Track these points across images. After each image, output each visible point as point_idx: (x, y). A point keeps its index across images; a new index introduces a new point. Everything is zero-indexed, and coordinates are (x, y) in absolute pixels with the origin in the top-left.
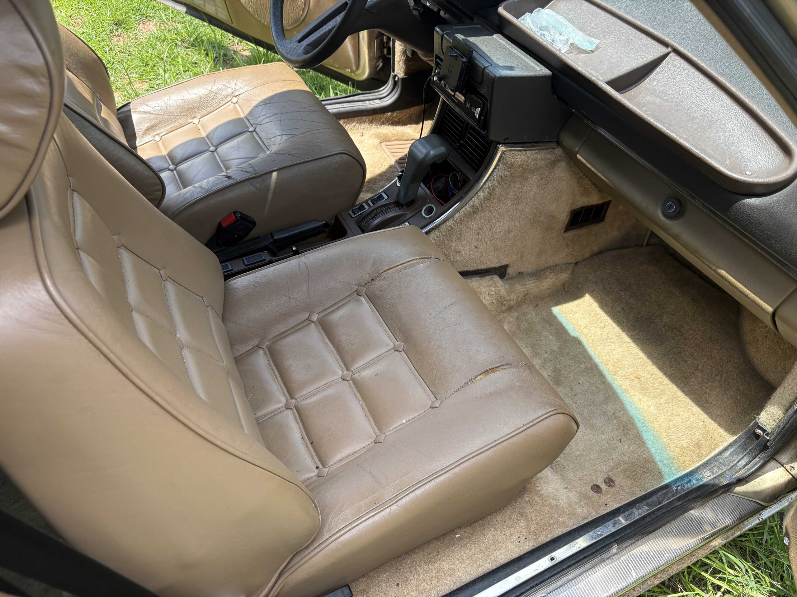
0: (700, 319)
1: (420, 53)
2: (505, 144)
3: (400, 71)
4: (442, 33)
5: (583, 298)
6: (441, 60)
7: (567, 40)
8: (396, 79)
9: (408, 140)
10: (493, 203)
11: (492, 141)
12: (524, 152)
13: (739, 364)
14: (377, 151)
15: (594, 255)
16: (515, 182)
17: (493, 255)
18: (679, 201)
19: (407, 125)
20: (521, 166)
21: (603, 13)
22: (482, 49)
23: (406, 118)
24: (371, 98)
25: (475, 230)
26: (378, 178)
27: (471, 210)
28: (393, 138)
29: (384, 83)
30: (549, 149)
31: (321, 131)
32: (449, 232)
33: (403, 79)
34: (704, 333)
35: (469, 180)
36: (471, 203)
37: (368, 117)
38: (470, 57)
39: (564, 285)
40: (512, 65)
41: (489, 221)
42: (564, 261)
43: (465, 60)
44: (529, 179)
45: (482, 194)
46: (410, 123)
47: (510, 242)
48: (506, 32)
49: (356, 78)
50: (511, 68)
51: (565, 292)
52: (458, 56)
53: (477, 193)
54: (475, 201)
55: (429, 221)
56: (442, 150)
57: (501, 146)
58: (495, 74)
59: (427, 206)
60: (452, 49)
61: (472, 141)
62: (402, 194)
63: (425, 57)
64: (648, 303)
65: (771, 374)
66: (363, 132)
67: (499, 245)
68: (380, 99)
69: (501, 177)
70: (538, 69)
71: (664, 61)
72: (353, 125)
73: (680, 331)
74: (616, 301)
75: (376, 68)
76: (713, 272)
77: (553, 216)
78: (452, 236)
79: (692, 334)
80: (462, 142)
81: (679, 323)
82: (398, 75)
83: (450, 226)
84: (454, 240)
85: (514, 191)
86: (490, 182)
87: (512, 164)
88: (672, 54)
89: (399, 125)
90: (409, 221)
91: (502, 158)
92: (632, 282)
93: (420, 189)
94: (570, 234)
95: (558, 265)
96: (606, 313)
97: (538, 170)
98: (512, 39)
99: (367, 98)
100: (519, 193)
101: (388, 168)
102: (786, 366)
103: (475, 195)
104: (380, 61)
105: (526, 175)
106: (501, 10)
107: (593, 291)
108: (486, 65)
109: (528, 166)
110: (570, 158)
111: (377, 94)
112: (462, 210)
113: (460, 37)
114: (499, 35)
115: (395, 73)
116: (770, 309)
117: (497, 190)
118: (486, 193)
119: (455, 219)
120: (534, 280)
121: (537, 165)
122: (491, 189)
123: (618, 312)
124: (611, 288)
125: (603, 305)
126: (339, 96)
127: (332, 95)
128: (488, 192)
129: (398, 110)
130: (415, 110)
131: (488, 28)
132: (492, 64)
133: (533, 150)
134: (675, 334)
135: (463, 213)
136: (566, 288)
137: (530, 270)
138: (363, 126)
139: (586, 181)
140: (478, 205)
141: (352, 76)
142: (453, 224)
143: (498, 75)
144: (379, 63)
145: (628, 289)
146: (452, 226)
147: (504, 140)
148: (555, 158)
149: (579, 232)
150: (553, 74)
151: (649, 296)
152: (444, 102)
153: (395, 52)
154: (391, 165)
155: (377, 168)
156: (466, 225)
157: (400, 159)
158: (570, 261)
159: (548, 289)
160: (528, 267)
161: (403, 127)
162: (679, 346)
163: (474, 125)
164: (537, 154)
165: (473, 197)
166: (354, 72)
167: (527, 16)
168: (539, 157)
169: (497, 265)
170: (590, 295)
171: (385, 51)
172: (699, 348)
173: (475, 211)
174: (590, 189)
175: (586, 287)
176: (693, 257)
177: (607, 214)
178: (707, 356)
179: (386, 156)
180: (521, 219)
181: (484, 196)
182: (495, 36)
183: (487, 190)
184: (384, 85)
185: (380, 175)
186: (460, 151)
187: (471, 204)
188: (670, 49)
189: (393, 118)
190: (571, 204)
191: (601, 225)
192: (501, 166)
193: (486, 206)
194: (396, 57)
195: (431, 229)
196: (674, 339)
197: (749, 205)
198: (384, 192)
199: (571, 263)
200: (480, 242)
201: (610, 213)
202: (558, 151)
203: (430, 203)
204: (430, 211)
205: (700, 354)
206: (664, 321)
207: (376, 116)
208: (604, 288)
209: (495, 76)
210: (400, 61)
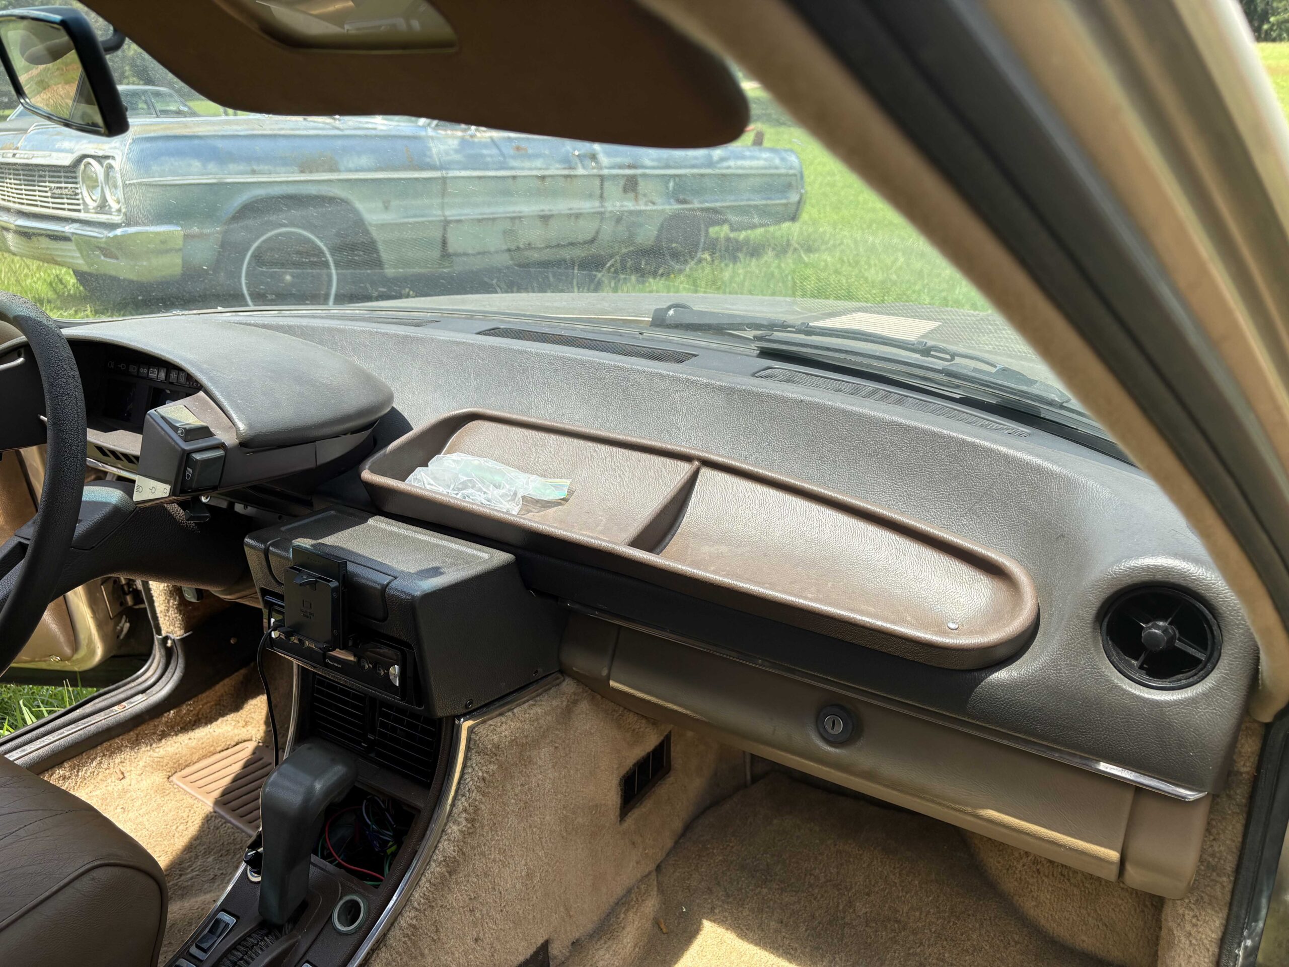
0: (917, 882)
1: (215, 590)
2: (469, 714)
3: (172, 628)
4: (262, 546)
5: (701, 933)
6: (280, 597)
7: (515, 494)
8: (169, 643)
9: (227, 749)
10: (483, 835)
11: (441, 719)
12: (510, 713)
13: (1026, 942)
14: (166, 798)
15: (680, 838)
16: (511, 777)
17: (514, 937)
18: (842, 707)
19: (216, 720)
20: (514, 743)
21: (552, 438)
22: (359, 552)
23: (211, 708)
24: (122, 696)
25: (463, 908)
26: (187, 856)
27: (444, 869)
28: (195, 758)
29: (144, 657)
30: (550, 689)
31: (22, 833)
32: (410, 939)
33: (183, 640)
34: (938, 907)
35: (419, 811)
36: (438, 856)
37: (126, 737)
38: (344, 576)
39: (656, 923)
40: (435, 565)
41: (485, 874)
42: (639, 876)
43: (334, 584)
44: (535, 760)
45: (455, 828)
46: (223, 714)
47: (539, 894)
48: (388, 508)
49: (76, 669)
50: (435, 572)
51: (666, 936)
52: (316, 581)
53: (443, 831)
54: (447, 847)
55: (357, 937)
56: (337, 771)
57: (464, 721)
58: (412, 592)
59: (341, 903)
60: (299, 570)
61: (394, 729)
62: (273, 900)
63: (230, 594)
64: (816, 891)
65: (1084, 938)
66: (123, 769)
67: (521, 912)
68: (143, 691)
69: (484, 779)
70: (486, 556)
71: (697, 484)
72: (95, 763)
73: (897, 921)
74: (761, 911)
75: (118, 637)
76: (969, 818)
77: (596, 806)
78: (420, 943)
79: (920, 918)
80: (370, 737)
81: (887, 905)
82: (171, 635)
83: (410, 925)
84: (426, 951)
85: (516, 795)
86: (463, 799)
87: (497, 747)
88: (705, 472)
89: (198, 727)
90: (307, 958)
91: (472, 742)
92: (769, 861)
93: (313, 870)
94: (630, 821)
95: (631, 889)
96: (756, 944)
97: (544, 736)
98: (408, 518)
99: (114, 700)
100: (526, 795)
101: (203, 824)
102: (1100, 912)
103: (441, 837)
104: (123, 620)
105: (528, 753)
106: (367, 475)
107: (713, 909)
108: (385, 580)
109: (526, 737)
110: (592, 690)
111: (133, 684)
112: (424, 879)
113: (305, 543)
114: (377, 517)
115: (164, 633)
116: (1114, 855)
117: (483, 808)
118: (464, 823)
119: (416, 904)
120: (605, 943)
121: (541, 727)
122: (471, 809)
123: (776, 931)
124: (741, 889)
125: (743, 930)
126: (48, 717)
127: (30, 720)
128: (467, 819)
129: (189, 699)
130: (224, 687)
131: (351, 510)
132: (395, 575)
133: (524, 703)
134: (892, 930)
135: (427, 885)
136: (662, 926)
137: (590, 927)
138: (118, 758)
139: (631, 718)
140: (455, 854)
141: (68, 666)
142: (415, 917)
143: (418, 594)
144: (121, 625)
145: (769, 878)
146: (414, 922)
147: (466, 707)
148: (568, 701)
149: (644, 810)
150: (516, 558)
151: (811, 875)
152: (303, 672)
153: (152, 597)
154: (207, 816)
155: (177, 835)
156: (441, 906)
157: (224, 794)
158: (647, 871)
159: (635, 946)
160: (584, 923)
161: (209, 726)
162: (911, 951)
163: (396, 700)
164: (534, 708)
165: (439, 842)
166: (69, 659)
167: (420, 472)
168: (539, 711)
169: (530, 952)
170: (710, 920)
171: (129, 600)
172: (946, 939)
173: (452, 867)
174: (642, 729)
175: (695, 908)
176: (919, 800)
177: (673, 754)
178: (967, 951)
179: (191, 801)
180: (544, 840)
181: (461, 831)
182: (371, 521)
183: (464, 815)
184: (146, 661)
185: (190, 848)
186: (372, 755)
187: (440, 858)
188: (696, 463)
189: (182, 718)
190: (618, 768)
191: (671, 779)
192: (475, 758)
193: (473, 848)
194: (156, 604)
195: (368, 953)
196: (896, 942)
197: (1001, 685)
198: (222, 908)
199: (650, 873)
200: (482, 926)
201: (677, 751)
202: (568, 686)
203: (345, 895)
204: (351, 913)
205: (955, 952)
206: (861, 913)
207: (144, 727)
208: (728, 896)
209: (413, 596)
210: (168, 611)
